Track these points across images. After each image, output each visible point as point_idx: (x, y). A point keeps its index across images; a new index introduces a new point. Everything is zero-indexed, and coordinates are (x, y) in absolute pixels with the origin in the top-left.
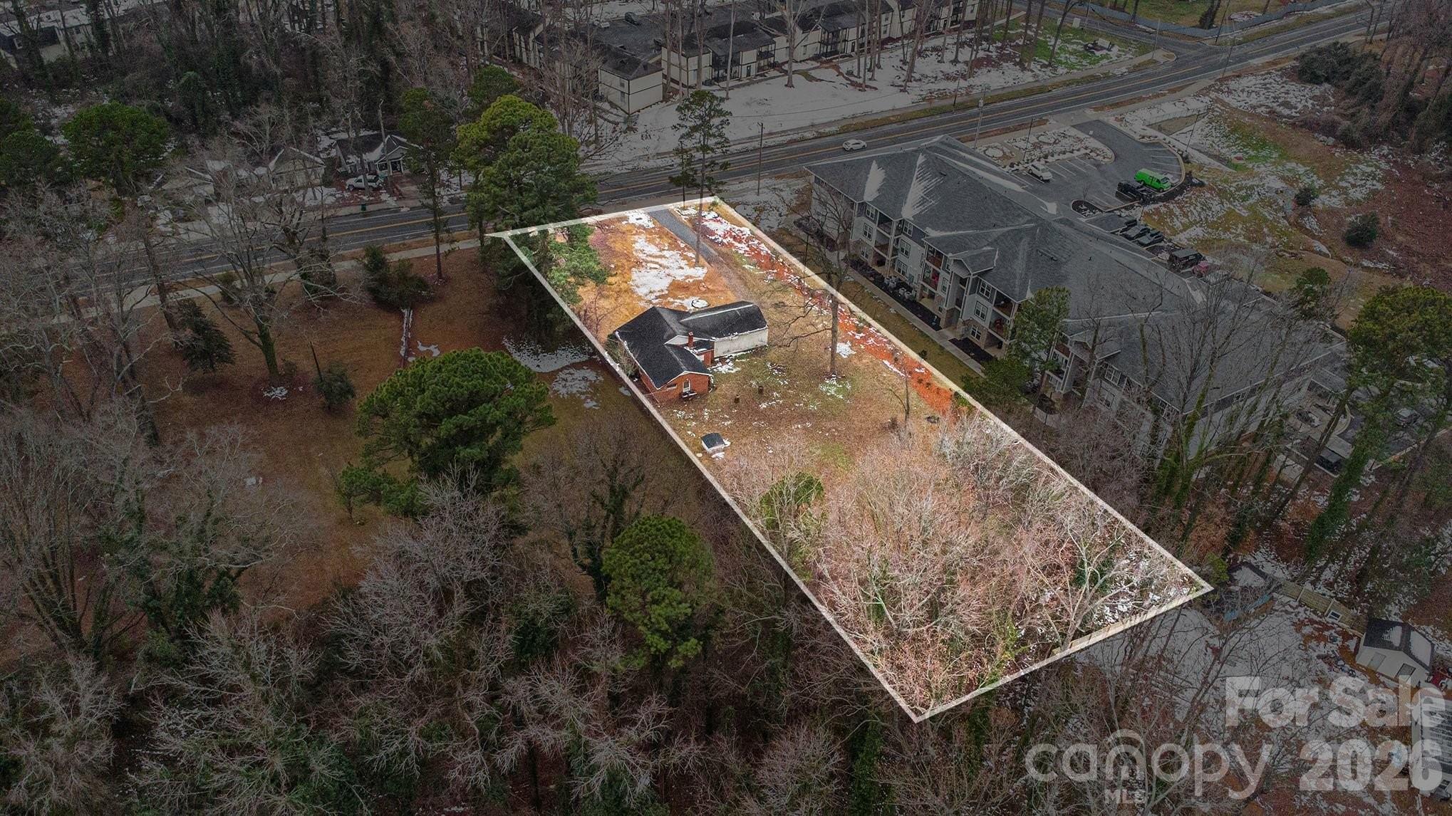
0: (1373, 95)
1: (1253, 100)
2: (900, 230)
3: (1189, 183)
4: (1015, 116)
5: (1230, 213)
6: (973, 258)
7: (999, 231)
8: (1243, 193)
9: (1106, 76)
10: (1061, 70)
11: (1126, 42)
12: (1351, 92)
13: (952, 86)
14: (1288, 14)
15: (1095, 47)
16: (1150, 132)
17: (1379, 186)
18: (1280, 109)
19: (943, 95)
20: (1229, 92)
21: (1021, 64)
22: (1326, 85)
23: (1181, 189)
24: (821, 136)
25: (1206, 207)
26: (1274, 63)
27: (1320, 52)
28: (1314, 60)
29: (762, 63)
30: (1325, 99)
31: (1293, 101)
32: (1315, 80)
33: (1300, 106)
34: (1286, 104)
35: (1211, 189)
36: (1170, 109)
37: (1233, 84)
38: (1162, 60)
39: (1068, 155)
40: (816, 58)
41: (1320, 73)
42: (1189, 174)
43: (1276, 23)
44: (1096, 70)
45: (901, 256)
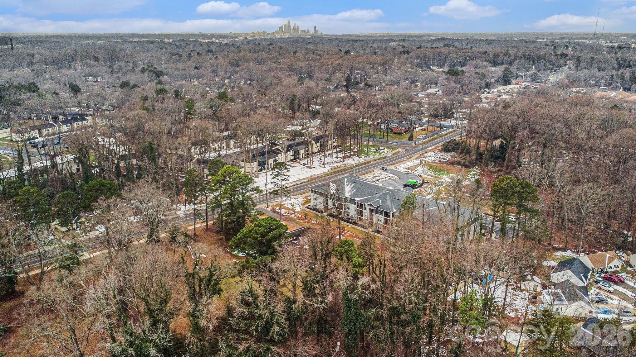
0: (468, 152)
1: (433, 159)
2: (345, 201)
3: (423, 183)
4: (364, 170)
5: (439, 189)
6: (374, 203)
7: (379, 195)
8: (440, 183)
9: (386, 157)
10: (371, 157)
11: (388, 147)
12: (461, 153)
13: (339, 165)
14: (434, 135)
15: (379, 149)
16: (406, 170)
17: (479, 177)
18: (442, 160)
19: (337, 167)
20: (425, 157)
21: (358, 156)
22: (453, 152)
23: (422, 184)
24: (302, 183)
25: (431, 188)
26: (435, 148)
27: (448, 143)
28: (447, 145)
29: (274, 163)
30: (454, 156)
31: (445, 158)
32: (449, 151)
33: (448, 159)
34: (443, 159)
35: (431, 183)
36: (409, 164)
37: (425, 155)
38: (402, 151)
39: (384, 179)
40: (291, 160)
41: (450, 148)
42: (423, 180)
43: (432, 138)
44: (382, 156)
45: (347, 210)
